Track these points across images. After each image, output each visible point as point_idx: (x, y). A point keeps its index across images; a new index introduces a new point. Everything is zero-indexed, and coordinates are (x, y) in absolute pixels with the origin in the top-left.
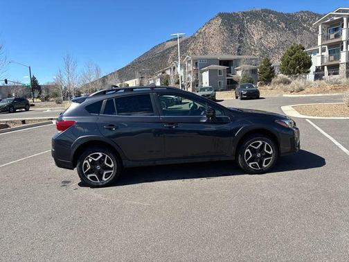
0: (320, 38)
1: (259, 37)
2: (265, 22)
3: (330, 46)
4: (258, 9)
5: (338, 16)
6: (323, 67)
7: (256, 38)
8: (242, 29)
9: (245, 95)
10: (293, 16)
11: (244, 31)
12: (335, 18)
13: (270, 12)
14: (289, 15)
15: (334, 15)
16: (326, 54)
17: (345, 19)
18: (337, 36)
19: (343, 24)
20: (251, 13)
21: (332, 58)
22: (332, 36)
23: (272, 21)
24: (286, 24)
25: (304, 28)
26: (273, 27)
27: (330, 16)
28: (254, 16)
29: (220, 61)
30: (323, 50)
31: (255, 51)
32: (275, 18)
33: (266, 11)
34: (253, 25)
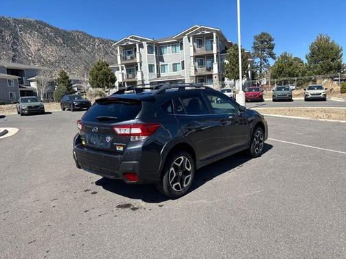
0: (119, 57)
1: (37, 48)
2: (41, 33)
3: (127, 65)
4: (32, 19)
5: (132, 41)
6: (124, 83)
7: (33, 49)
8: (16, 37)
9: (77, 106)
10: (69, 34)
11: (18, 40)
12: (130, 43)
13: (46, 25)
14: (65, 32)
15: (128, 40)
16: (125, 72)
17: (137, 45)
18: (132, 58)
19: (136, 49)
20: (24, 22)
21: (130, 76)
22: (129, 57)
23: (48, 34)
24: (63, 40)
25: (81, 47)
26: (50, 41)
27: (126, 40)
28: (29, 26)
29: (8, 70)
30: (122, 69)
31: (34, 62)
32: (51, 32)
33: (41, 23)
34: (28, 35)
